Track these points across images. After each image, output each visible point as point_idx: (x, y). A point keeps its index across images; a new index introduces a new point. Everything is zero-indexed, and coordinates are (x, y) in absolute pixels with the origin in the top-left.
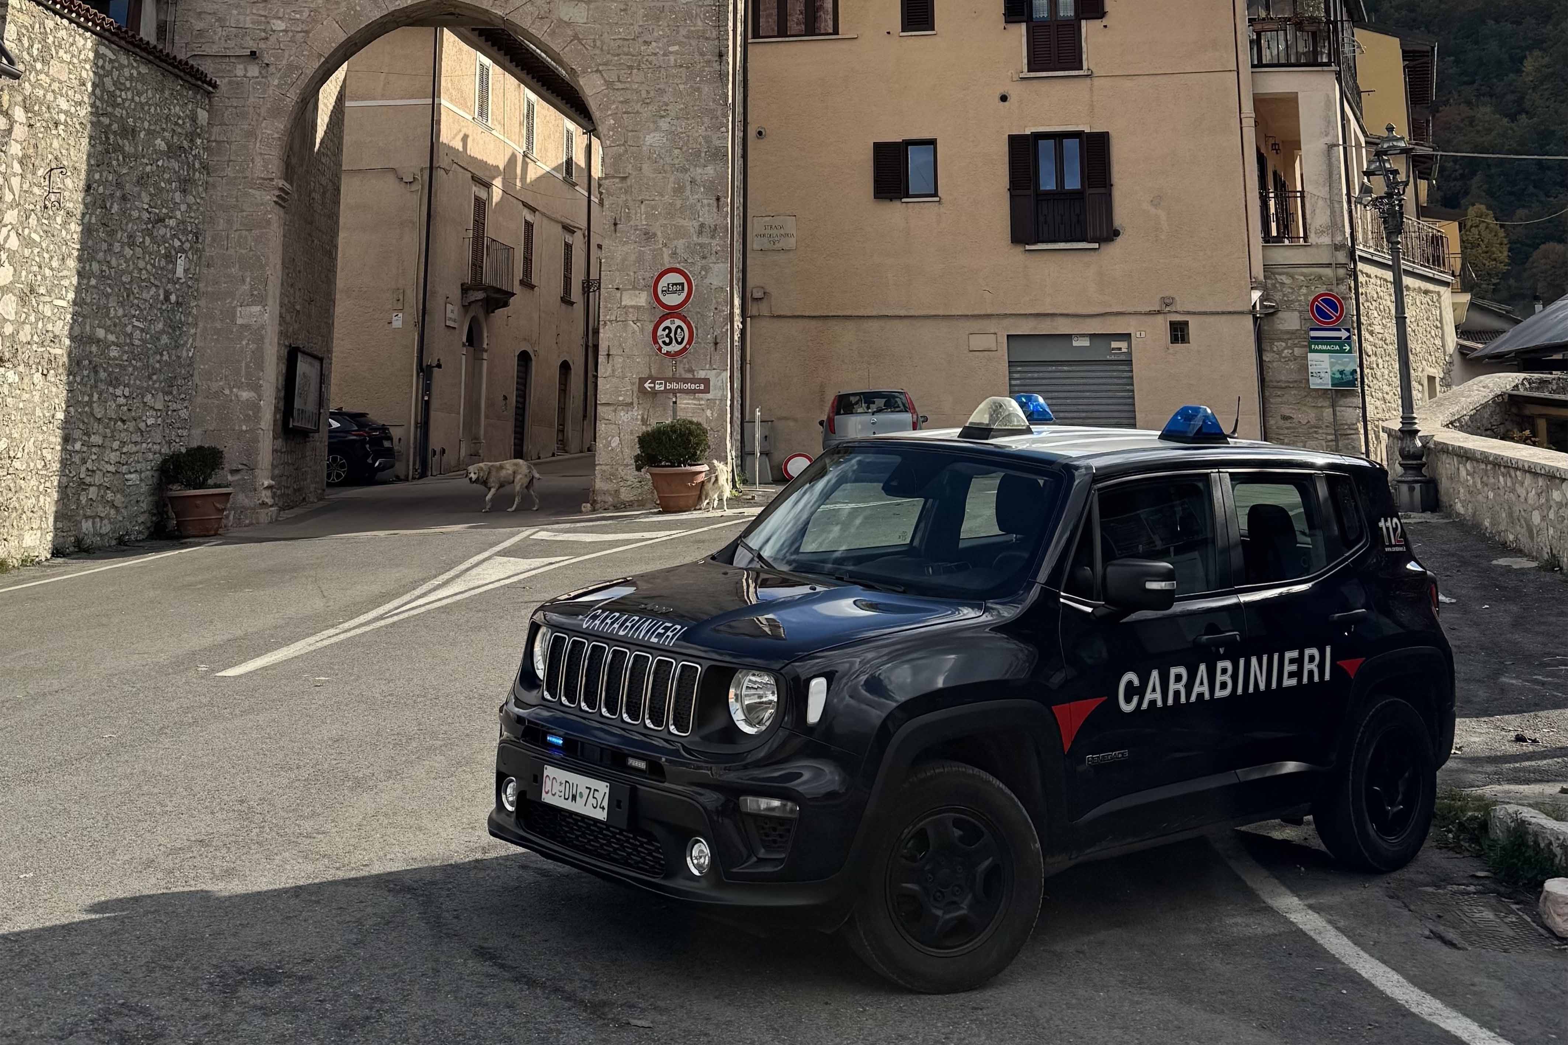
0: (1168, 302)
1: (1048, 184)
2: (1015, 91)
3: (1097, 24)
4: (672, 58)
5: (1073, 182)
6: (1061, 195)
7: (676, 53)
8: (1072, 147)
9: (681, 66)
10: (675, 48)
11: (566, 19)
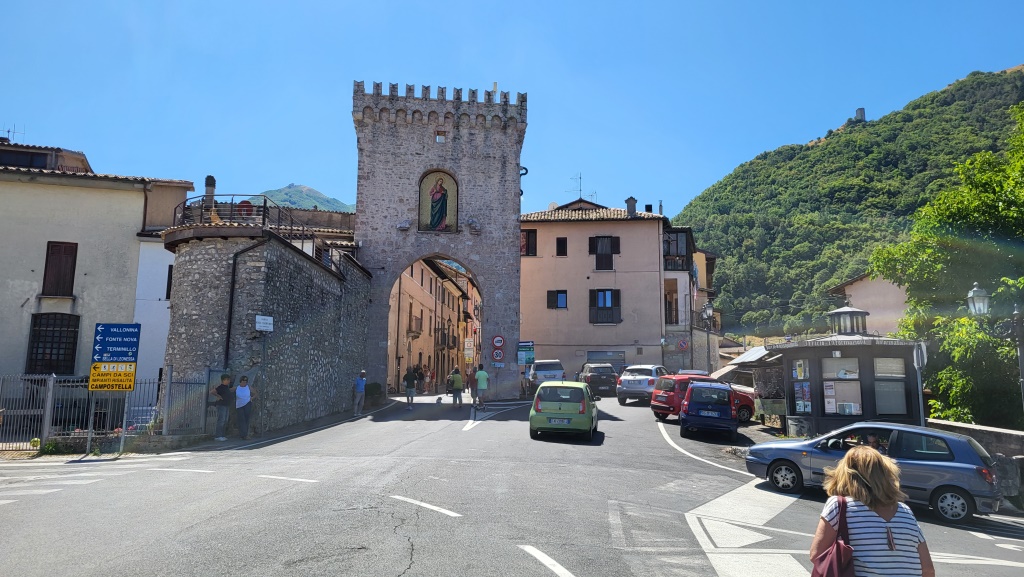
0: (636, 342)
1: (601, 304)
2: (592, 275)
3: (617, 256)
5: (609, 304)
6: (605, 308)
7: (505, 270)
8: (608, 294)
9: (506, 274)
10: (505, 268)
11: (473, 259)
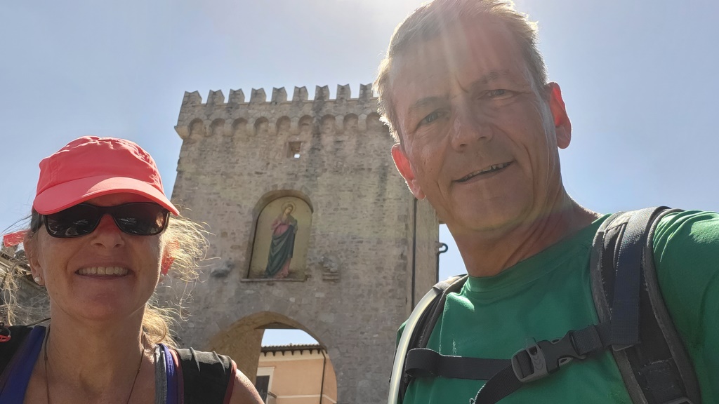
4: (374, 341)
7: (377, 338)
9: (379, 345)
10: (376, 336)
11: (324, 321)
